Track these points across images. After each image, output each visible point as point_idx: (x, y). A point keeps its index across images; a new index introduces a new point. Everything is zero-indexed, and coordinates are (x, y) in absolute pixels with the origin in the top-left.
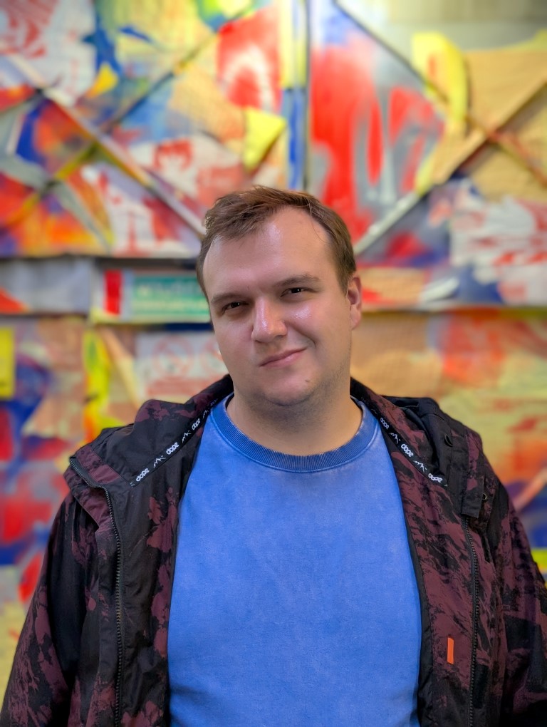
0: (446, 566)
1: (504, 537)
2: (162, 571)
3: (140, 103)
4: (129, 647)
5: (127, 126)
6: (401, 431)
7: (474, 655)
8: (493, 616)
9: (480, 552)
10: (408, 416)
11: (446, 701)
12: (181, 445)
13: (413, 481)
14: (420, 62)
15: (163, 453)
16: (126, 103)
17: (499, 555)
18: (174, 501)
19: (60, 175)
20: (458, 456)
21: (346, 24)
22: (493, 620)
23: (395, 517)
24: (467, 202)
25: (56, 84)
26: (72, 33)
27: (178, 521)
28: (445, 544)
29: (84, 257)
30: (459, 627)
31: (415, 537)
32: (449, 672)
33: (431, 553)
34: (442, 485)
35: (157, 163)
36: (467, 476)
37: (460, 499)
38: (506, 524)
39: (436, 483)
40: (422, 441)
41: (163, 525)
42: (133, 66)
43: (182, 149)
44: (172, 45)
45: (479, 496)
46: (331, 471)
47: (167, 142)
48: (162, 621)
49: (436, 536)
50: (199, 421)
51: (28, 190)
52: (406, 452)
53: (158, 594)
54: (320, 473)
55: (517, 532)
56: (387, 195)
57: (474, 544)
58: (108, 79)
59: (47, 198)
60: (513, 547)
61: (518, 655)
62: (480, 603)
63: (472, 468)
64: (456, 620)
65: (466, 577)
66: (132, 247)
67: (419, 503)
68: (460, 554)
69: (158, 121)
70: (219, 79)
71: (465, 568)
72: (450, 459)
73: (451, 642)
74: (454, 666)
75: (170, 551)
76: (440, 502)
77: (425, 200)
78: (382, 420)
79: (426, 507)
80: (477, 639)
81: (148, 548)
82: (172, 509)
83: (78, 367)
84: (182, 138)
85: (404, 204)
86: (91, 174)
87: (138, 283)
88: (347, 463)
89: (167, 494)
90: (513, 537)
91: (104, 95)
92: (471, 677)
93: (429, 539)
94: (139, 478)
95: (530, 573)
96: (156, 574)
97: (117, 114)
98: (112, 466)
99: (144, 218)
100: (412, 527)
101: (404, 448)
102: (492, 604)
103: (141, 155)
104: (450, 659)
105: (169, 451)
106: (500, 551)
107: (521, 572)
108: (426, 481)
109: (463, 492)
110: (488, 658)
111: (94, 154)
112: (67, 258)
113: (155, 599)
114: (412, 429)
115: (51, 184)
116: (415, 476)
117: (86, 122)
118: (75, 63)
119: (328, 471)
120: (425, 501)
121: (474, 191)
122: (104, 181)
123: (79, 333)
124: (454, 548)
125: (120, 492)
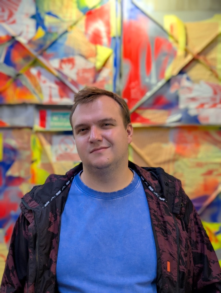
0: (167, 233)
1: (191, 221)
2: (54, 241)
3: (54, 43)
4: (41, 270)
5: (48, 52)
6: (149, 181)
7: (179, 268)
8: (186, 252)
9: (180, 227)
10: (152, 175)
11: (168, 286)
12: (62, 191)
13: (153, 200)
14: (167, 27)
15: (55, 195)
16: (48, 43)
17: (189, 228)
18: (59, 214)
19: (21, 72)
20: (171, 190)
21: (137, 11)
22: (186, 254)
23: (146, 215)
24: (185, 83)
25: (20, 35)
26: (27, 15)
27: (60, 221)
28: (166, 225)
29: (31, 104)
30: (172, 257)
31: (154, 223)
32: (168, 275)
33: (160, 229)
34: (165, 201)
35: (61, 67)
36: (175, 197)
37: (172, 207)
38: (192, 216)
39: (162, 201)
40: (157, 185)
41: (55, 223)
42: (51, 28)
43: (71, 61)
44: (67, 19)
45: (179, 205)
46: (120, 198)
47: (65, 58)
48: (54, 260)
49: (163, 222)
50: (69, 182)
51: (9, 77)
52: (151, 189)
53: (53, 250)
54: (116, 199)
55: (196, 219)
56: (153, 80)
57: (178, 224)
58: (41, 33)
59: (16, 81)
60: (195, 225)
61: (198, 267)
62: (180, 247)
63: (177, 194)
64: (171, 255)
65: (175, 237)
66: (51, 101)
67: (156, 209)
68: (172, 228)
69: (61, 50)
70: (86, 33)
71: (174, 234)
72: (168, 191)
73: (169, 263)
74: (170, 273)
75: (57, 233)
76: (164, 208)
77: (169, 82)
78: (142, 177)
79: (159, 210)
80: (179, 261)
81: (48, 232)
82: (58, 217)
83: (29, 149)
84: (71, 57)
85: (160, 84)
86: (34, 71)
87: (53, 115)
88: (127, 194)
89: (56, 211)
90: (195, 221)
91: (39, 39)
92: (178, 276)
93: (160, 223)
94: (46, 205)
95: (202, 235)
96: (51, 242)
97: (44, 47)
98: (36, 201)
99: (55, 89)
100: (153, 219)
101: (150, 188)
102: (186, 247)
103: (54, 63)
104: (169, 270)
105: (57, 194)
106: (189, 226)
107: (198, 234)
108: (159, 200)
109: (173, 204)
110: (184, 268)
111: (35, 63)
112: (24, 105)
113: (51, 252)
114: (154, 180)
115: (18, 75)
116: (154, 198)
117: (32, 50)
118: (28, 26)
119: (119, 198)
120: (158, 208)
121: (188, 79)
122: (39, 74)
123: (29, 135)
124: (170, 226)
125: (39, 211)
